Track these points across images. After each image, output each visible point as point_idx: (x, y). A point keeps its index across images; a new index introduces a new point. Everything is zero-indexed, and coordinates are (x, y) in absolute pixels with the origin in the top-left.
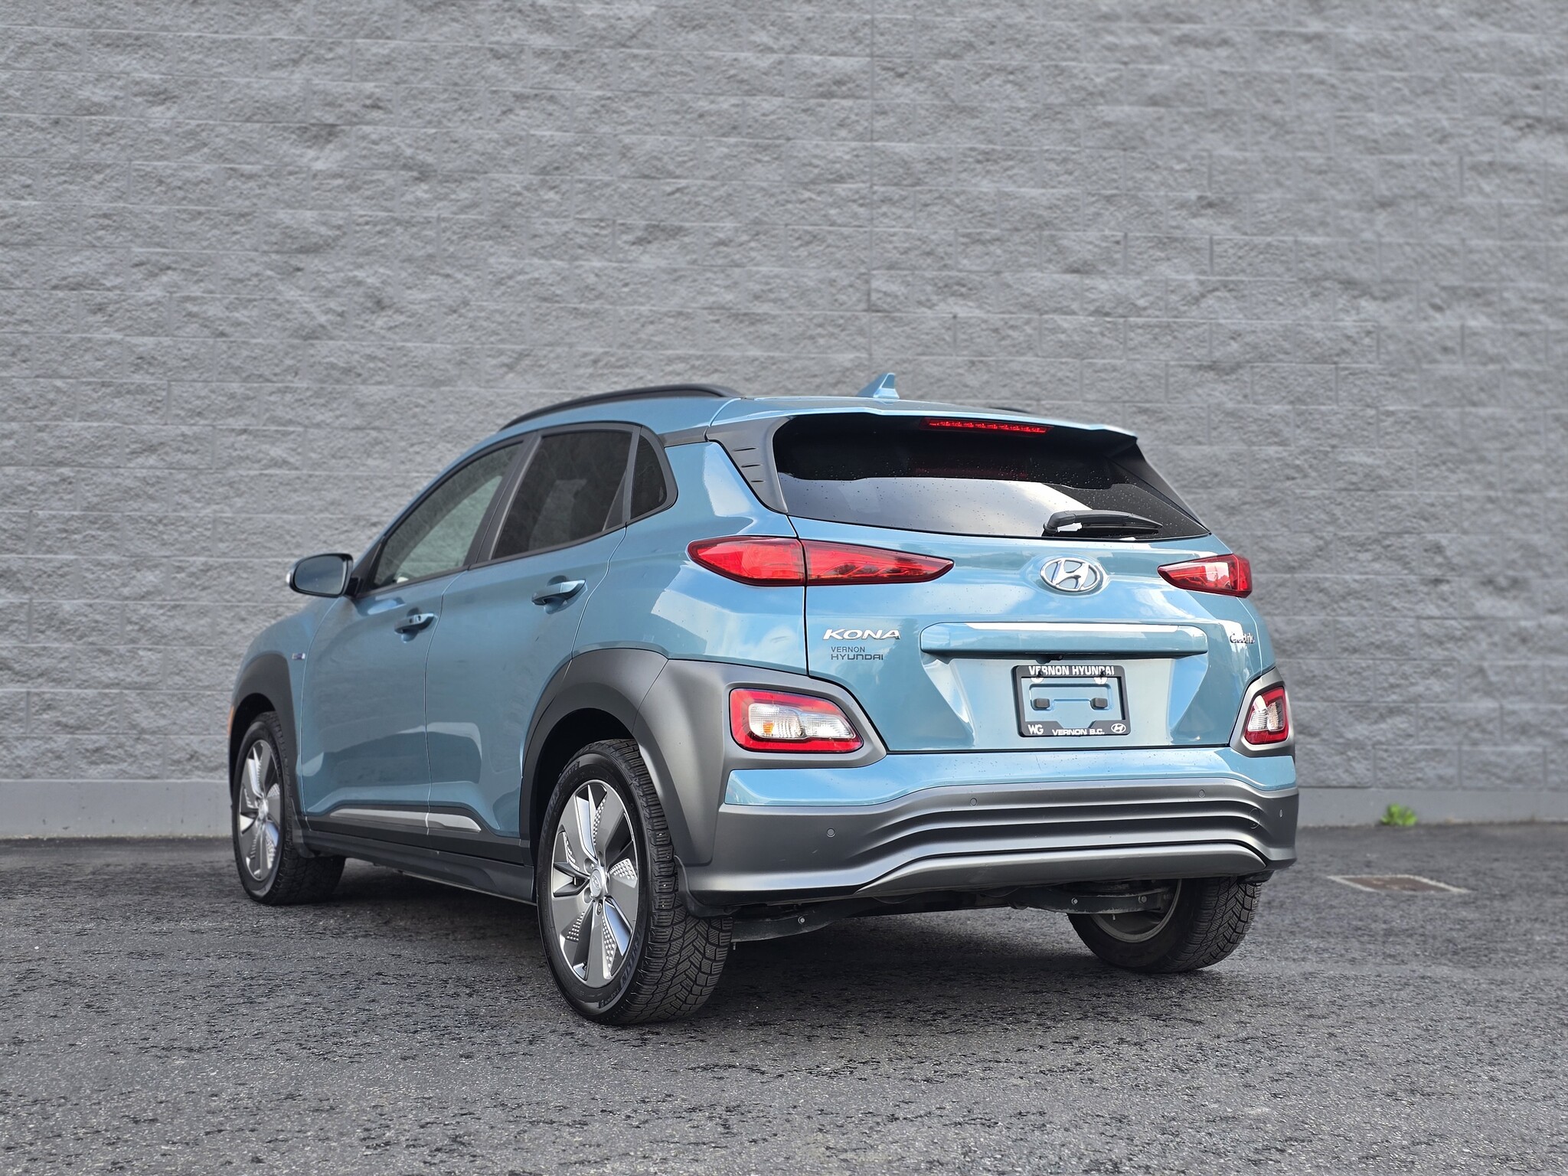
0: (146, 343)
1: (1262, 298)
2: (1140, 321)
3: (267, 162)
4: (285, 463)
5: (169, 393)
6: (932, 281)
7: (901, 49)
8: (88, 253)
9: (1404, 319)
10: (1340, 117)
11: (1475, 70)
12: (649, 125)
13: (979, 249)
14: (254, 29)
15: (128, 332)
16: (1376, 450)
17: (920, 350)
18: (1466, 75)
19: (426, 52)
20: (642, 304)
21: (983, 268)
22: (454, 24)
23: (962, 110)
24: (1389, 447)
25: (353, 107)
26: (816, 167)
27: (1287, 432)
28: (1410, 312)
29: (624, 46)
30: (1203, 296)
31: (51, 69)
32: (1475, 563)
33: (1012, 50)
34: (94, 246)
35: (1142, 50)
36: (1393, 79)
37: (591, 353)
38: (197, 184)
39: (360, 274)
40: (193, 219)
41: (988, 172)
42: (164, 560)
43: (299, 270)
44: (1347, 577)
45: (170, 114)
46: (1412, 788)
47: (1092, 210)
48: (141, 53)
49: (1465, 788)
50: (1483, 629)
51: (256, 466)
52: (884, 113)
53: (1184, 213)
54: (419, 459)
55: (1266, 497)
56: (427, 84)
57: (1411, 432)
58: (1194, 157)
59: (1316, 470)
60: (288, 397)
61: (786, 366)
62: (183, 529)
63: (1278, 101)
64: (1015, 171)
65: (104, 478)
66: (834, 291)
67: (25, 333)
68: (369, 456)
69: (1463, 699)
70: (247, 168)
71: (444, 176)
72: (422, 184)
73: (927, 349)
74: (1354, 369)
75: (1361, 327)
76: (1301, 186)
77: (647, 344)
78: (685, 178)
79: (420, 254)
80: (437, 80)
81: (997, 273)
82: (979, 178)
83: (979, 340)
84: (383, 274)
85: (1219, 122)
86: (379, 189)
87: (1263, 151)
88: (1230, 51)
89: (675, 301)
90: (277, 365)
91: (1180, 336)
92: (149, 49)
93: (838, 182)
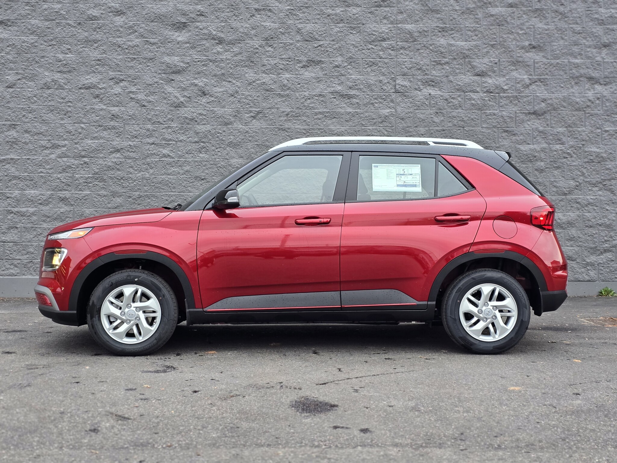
0: (115, 110)
1: (555, 85)
2: (505, 95)
3: (160, 38)
4: (169, 155)
5: (124, 129)
6: (421, 80)
8: (92, 75)
9: (613, 93)
10: (588, 10)
12: (309, 20)
13: (440, 67)
15: (108, 105)
16: (601, 146)
17: (415, 108)
20: (305, 92)
21: (441, 75)
23: (433, 11)
24: (606, 145)
25: (193, 15)
26: (375, 35)
27: (564, 139)
28: (615, 90)
30: (531, 84)
31: (77, 3)
34: (95, 72)
37: (285, 112)
38: (133, 47)
39: (196, 82)
40: (132, 61)
41: (444, 36)
42: (124, 194)
43: (173, 80)
44: (588, 197)
45: (122, 20)
46: (613, 281)
47: (486, 50)
51: (158, 157)
52: (402, 13)
53: (523, 51)
54: (220, 154)
55: (555, 165)
56: (221, 5)
57: (615, 138)
58: (527, 28)
59: (577, 155)
60: (170, 130)
61: (362, 115)
62: (130, 181)
63: (562, 5)
64: (455, 35)
65: (100, 162)
66: (381, 85)
67: (70, 106)
68: (201, 153)
70: (152, 40)
71: (228, 42)
72: (220, 45)
73: (418, 108)
74: (592, 113)
75: (595, 96)
76: (571, 39)
77: (307, 107)
78: (322, 41)
79: (219, 73)
80: (225, 4)
81: (447, 76)
82: (440, 38)
83: (439, 104)
84: (205, 81)
85: (538, 14)
86: (203, 48)
87: (556, 25)
89: (319, 90)
90: (165, 118)
91: (521, 101)
93: (383, 41)
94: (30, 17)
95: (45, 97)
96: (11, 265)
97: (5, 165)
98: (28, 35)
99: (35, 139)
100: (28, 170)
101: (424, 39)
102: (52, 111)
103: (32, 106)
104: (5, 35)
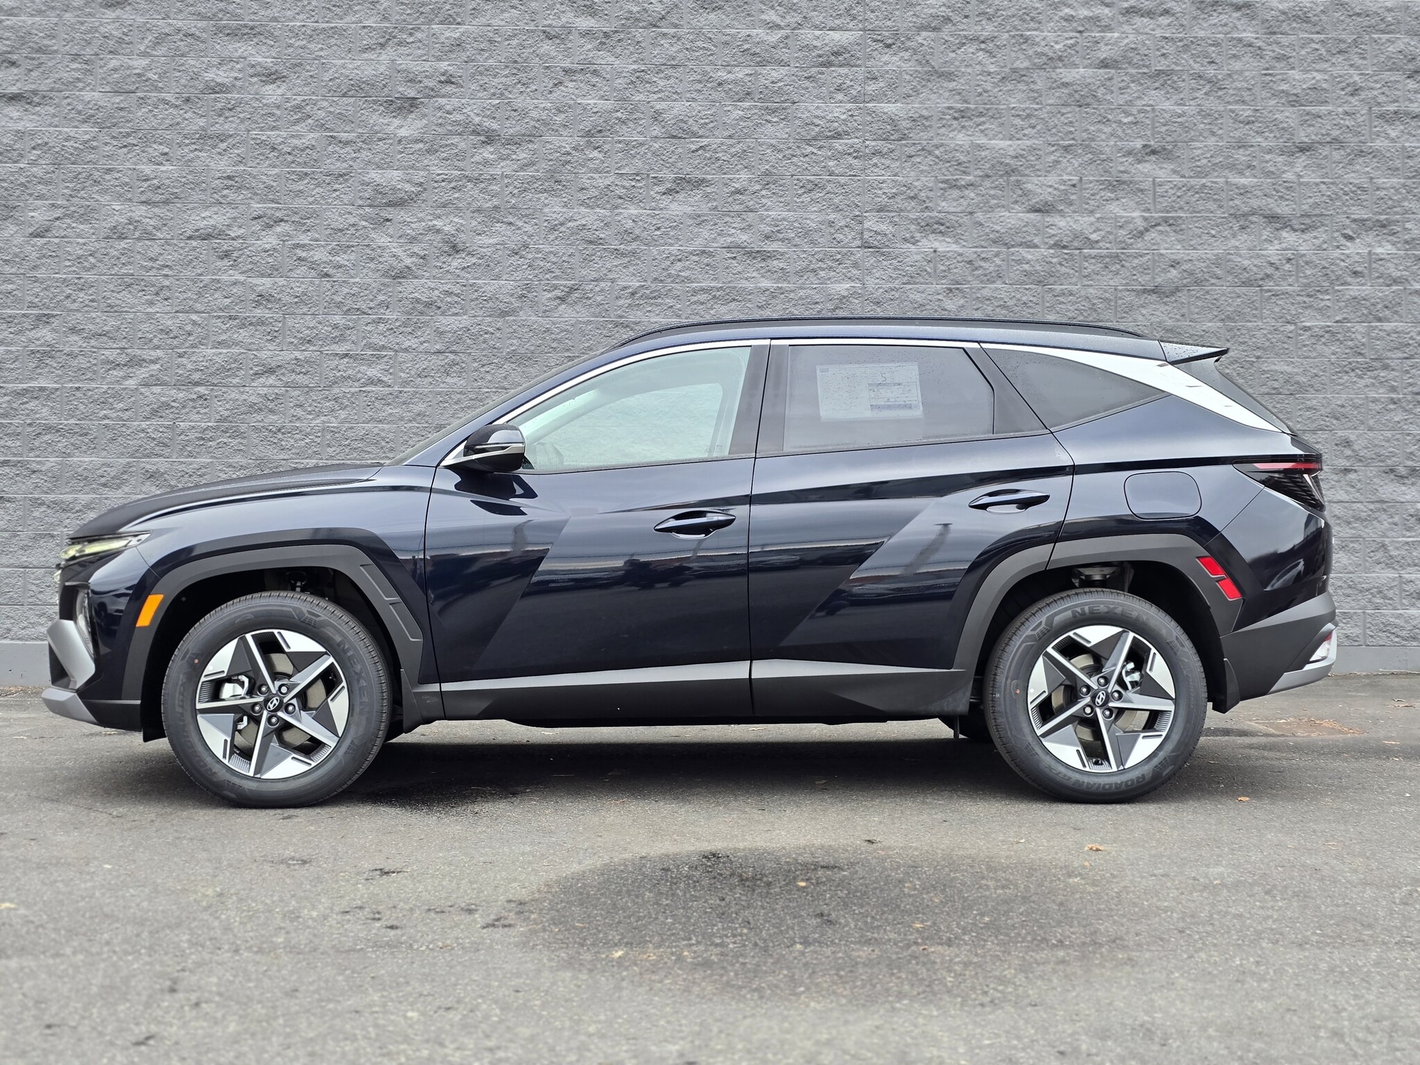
0: (264, 284)
1: (1198, 231)
2: (1094, 252)
3: (360, 131)
4: (380, 381)
5: (284, 324)
6: (915, 221)
7: (889, 23)
8: (216, 209)
9: (1319, 248)
10: (1266, 75)
11: (1383, 32)
12: (676, 93)
13: (955, 193)
14: (348, 19)
15: (250, 274)
16: (1296, 359)
17: (905, 279)
18: (1375, 36)
19: (491, 34)
20: (671, 245)
21: (958, 210)
22: (515, 12)
23: (941, 75)
24: (1306, 357)
25: (431, 85)
26: (817, 125)
28: (1324, 242)
29: (655, 26)
30: (1147, 230)
31: (182, 55)
32: (1378, 455)
33: (983, 22)
34: (220, 203)
35: (1095, 20)
36: (1312, 41)
37: (629, 287)
38: (303, 150)
39: (438, 223)
40: (301, 179)
41: (963, 127)
43: (388, 220)
45: (280, 91)
47: (1053, 157)
48: (255, 40)
49: (1368, 646)
50: (1384, 510)
51: (355, 384)
52: (875, 78)
53: (1131, 159)
54: (489, 377)
56: (491, 62)
57: (1324, 344)
58: (1140, 112)
60: (381, 327)
61: (792, 296)
62: (298, 436)
63: (1213, 62)
64: (986, 126)
65: (233, 396)
66: (833, 231)
67: (167, 276)
68: (448, 374)
69: (1367, 570)
70: (344, 136)
71: (507, 139)
72: (488, 147)
73: (911, 279)
74: (1277, 291)
75: (1282, 254)
76: (1232, 134)
77: (676, 278)
78: (707, 137)
79: (488, 205)
80: (500, 58)
81: (971, 213)
82: (956, 132)
83: (955, 270)
84: (457, 223)
85: (1161, 81)
86: (453, 152)
87: (1198, 105)
88: (1171, 19)
89: (699, 241)
90: (372, 301)
91: (1127, 264)
92: (262, 37)
93: (836, 138)
94: (81, 85)
95: (113, 257)
96: (40, 616)
97: (27, 403)
98: (77, 123)
100: (78, 412)
101: (922, 134)
102: (129, 286)
103: (85, 275)
104: (27, 124)
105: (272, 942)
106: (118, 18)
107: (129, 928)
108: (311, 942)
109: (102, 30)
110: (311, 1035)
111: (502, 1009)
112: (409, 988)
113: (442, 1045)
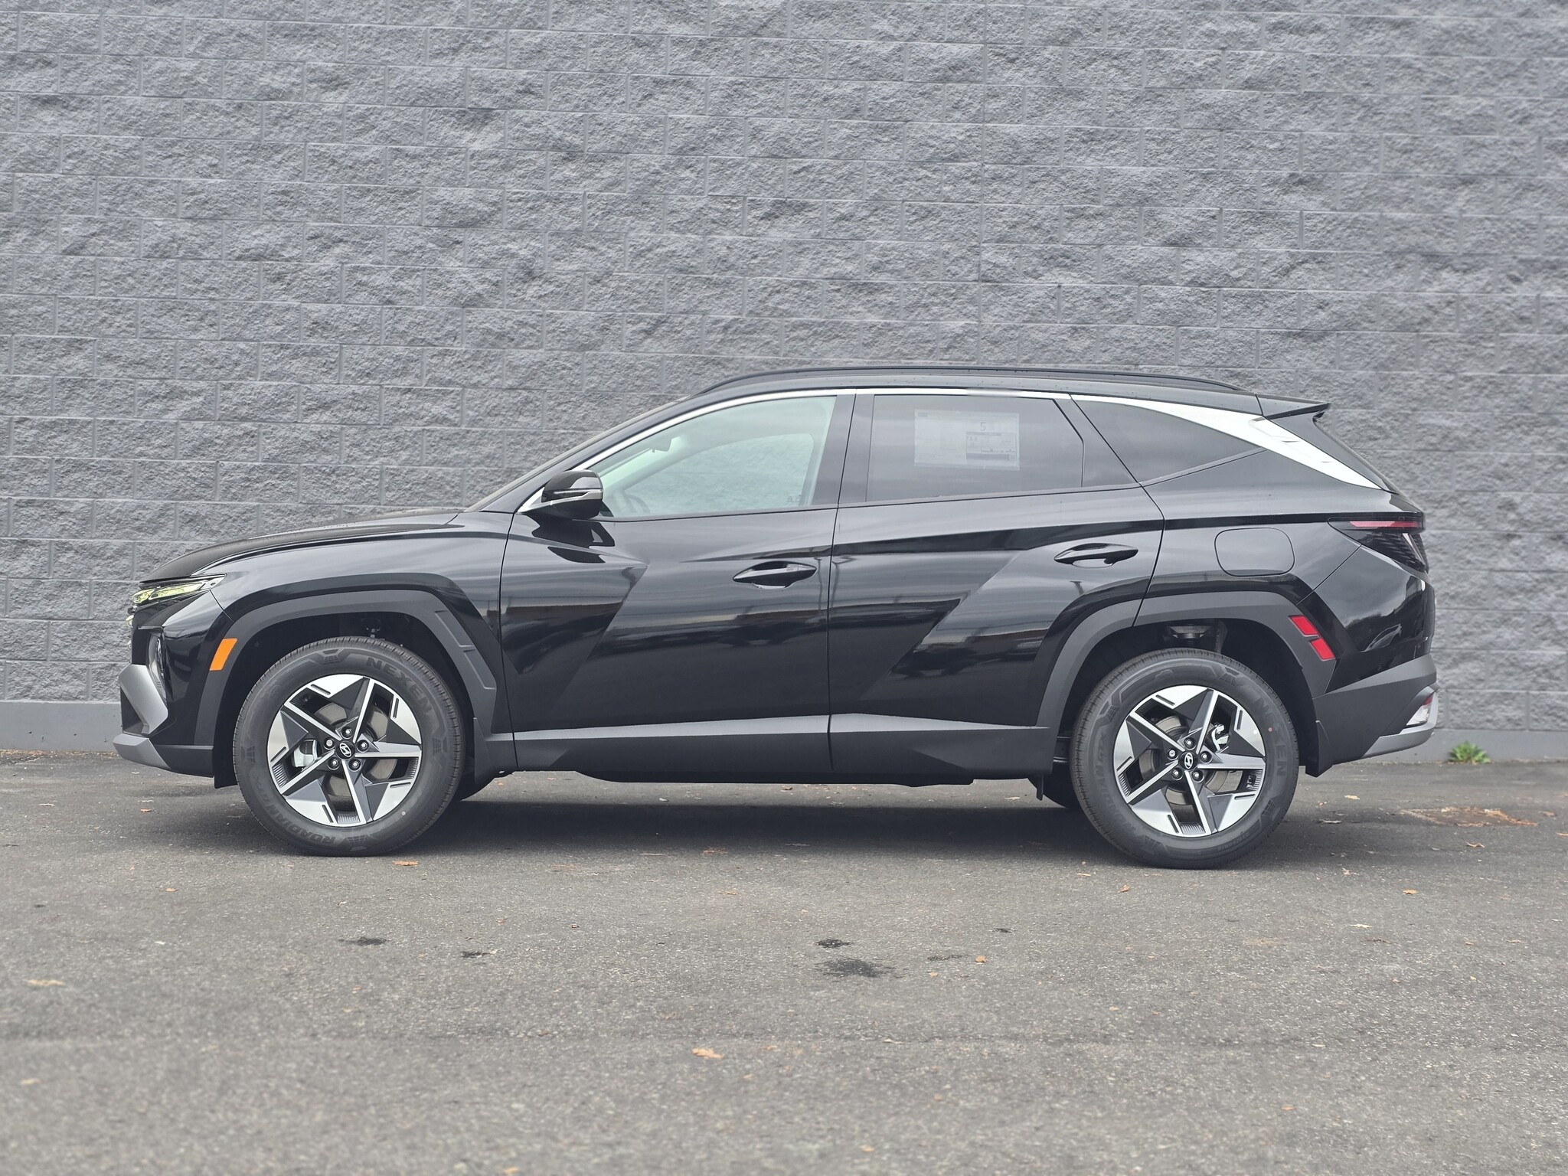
0: (320, 310)
1: (1350, 270)
2: (1234, 291)
3: (429, 143)
4: (444, 420)
5: (341, 355)
6: (1038, 253)
7: (1012, 36)
8: (268, 227)
9: (1483, 290)
10: (1426, 99)
11: (1556, 55)
12: (780, 109)
13: (1083, 223)
14: (418, 21)
15: (304, 299)
16: (1456, 412)
17: (1026, 317)
18: (1547, 59)
19: (574, 41)
20: (769, 275)
21: (1087, 241)
22: (602, 17)
23: (1070, 93)
24: (1466, 411)
25: (508, 94)
26: (932, 146)
27: (1370, 396)
28: (1488, 284)
29: (755, 34)
30: (1293, 267)
31: (235, 58)
32: (1545, 519)
33: (1117, 36)
34: (274, 221)
35: (1238, 36)
36: (1478, 63)
37: (722, 320)
38: (366, 164)
39: (513, 247)
40: (363, 195)
41: (1092, 151)
42: (337, 507)
43: (458, 242)
45: (341, 99)
46: (1482, 729)
47: (1190, 186)
48: (316, 42)
49: (1531, 730)
50: (1552, 581)
51: (419, 422)
52: (996, 96)
53: (1276, 189)
54: (565, 417)
56: (575, 71)
57: (1487, 396)
58: (1287, 137)
59: (1397, 431)
60: (448, 360)
61: (901, 333)
62: (354, 479)
63: (1368, 84)
64: (1118, 150)
65: (283, 433)
66: (947, 263)
67: (213, 299)
68: (520, 413)
69: (1533, 647)
70: (411, 149)
71: (590, 156)
72: (570, 164)
73: (1034, 317)
74: (1435, 337)
75: (1442, 297)
76: (1387, 164)
77: (773, 312)
78: (811, 157)
79: (568, 228)
80: (584, 67)
81: (1100, 246)
82: (1084, 157)
83: (1081, 308)
84: (534, 247)
85: (1311, 104)
86: (530, 169)
87: (1352, 131)
88: (1322, 37)
89: (801, 271)
90: (438, 331)
91: (1271, 305)
92: (323, 39)
93: (952, 161)
94: (122, 88)
95: (154, 278)
96: (64, 673)
97: (55, 437)
98: (117, 130)
99: (130, 376)
100: (111, 448)
101: (1050, 159)
102: (171, 310)
103: (123, 297)
104: (63, 130)
105: (352, 1027)
106: (166, 15)
107: (193, 1009)
108: (395, 1027)
109: (148, 28)
110: (408, 1126)
111: (615, 1101)
112: (511, 1078)
113: (555, 1139)
